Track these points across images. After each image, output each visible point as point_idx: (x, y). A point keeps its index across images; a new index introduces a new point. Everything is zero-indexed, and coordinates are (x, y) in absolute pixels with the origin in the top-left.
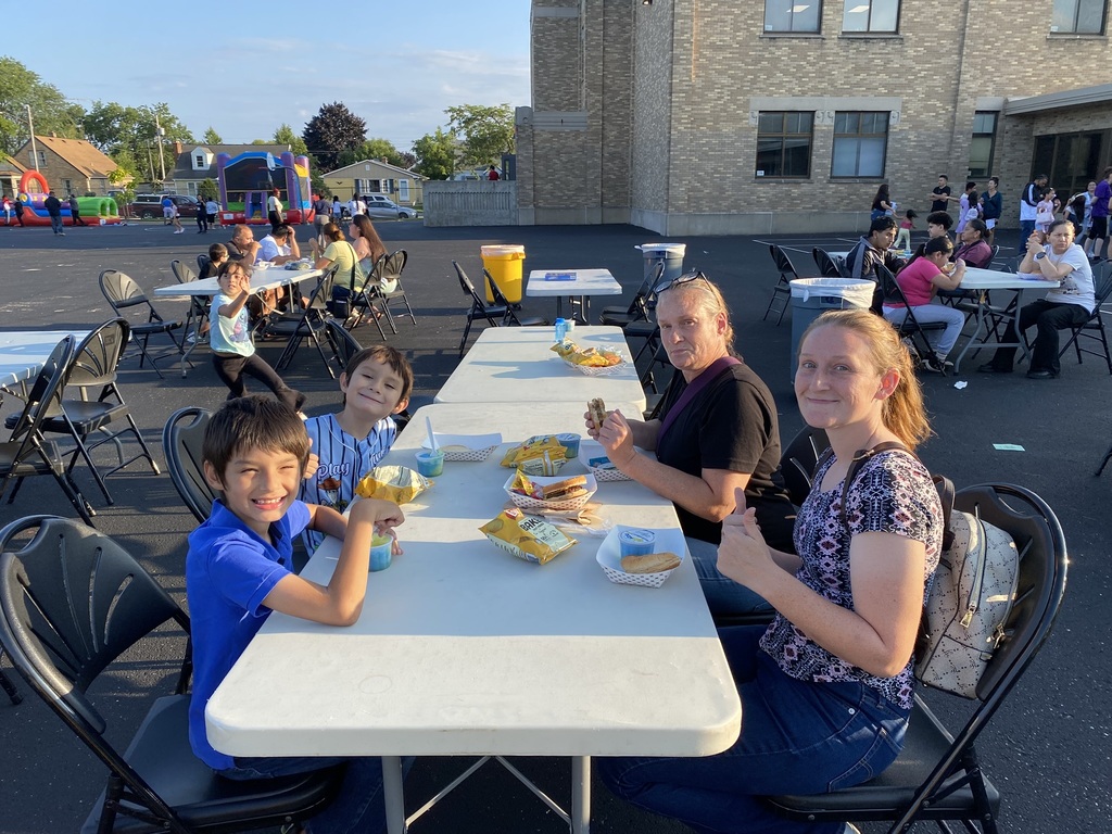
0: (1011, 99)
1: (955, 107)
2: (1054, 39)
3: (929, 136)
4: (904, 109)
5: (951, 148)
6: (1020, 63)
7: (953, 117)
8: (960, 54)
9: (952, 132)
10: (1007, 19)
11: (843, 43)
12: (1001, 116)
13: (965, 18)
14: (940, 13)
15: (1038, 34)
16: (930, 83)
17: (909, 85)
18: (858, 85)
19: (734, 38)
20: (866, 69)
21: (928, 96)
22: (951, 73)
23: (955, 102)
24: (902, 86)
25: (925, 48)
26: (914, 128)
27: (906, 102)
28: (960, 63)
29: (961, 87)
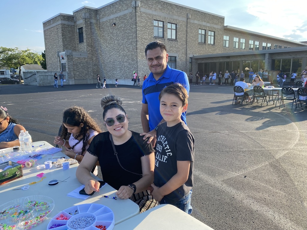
0: (195, 55)
1: (186, 56)
2: (199, 44)
3: (183, 62)
4: (179, 56)
5: (186, 65)
6: (195, 48)
7: (186, 58)
8: (187, 45)
9: (186, 62)
10: (193, 39)
11: (168, 41)
12: (193, 59)
13: (187, 38)
14: (183, 36)
15: (197, 43)
16: (182, 51)
17: (179, 51)
18: (171, 50)
19: (148, 37)
20: (172, 47)
21: (182, 54)
22: (185, 49)
23: (186, 55)
24: (178, 51)
25: (181, 43)
26: (180, 60)
27: (179, 55)
28: (187, 47)
29: (187, 52)
